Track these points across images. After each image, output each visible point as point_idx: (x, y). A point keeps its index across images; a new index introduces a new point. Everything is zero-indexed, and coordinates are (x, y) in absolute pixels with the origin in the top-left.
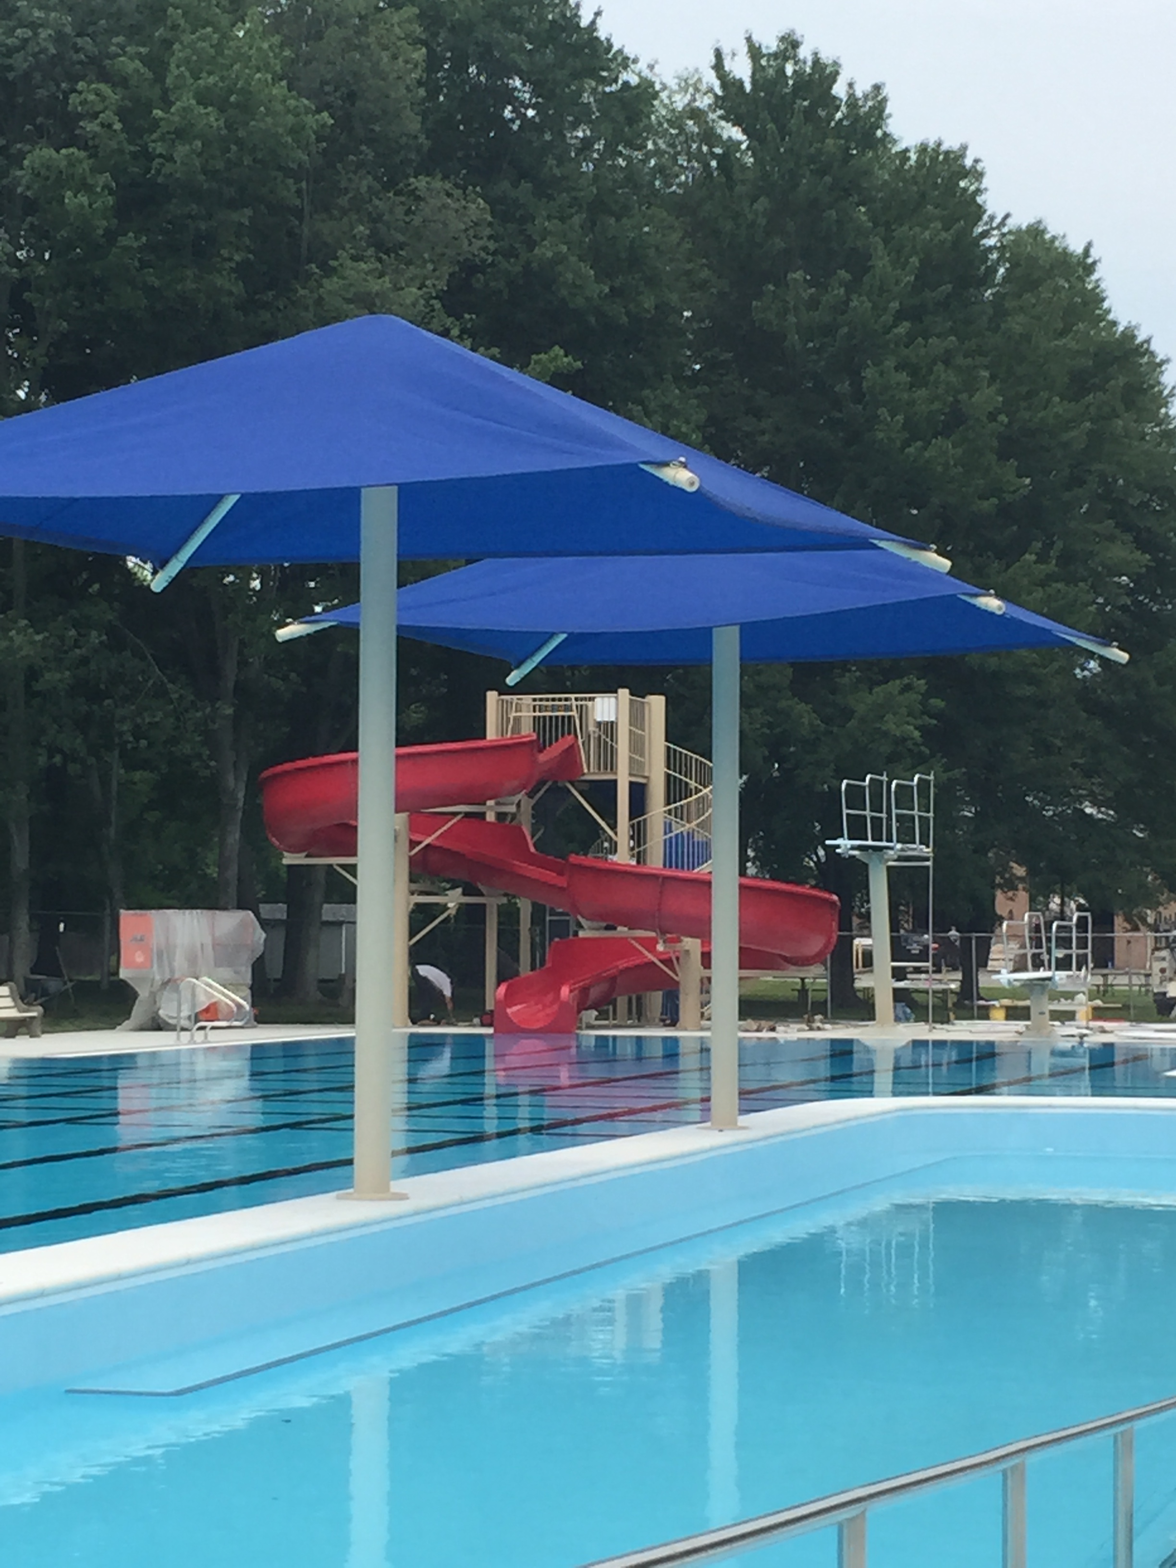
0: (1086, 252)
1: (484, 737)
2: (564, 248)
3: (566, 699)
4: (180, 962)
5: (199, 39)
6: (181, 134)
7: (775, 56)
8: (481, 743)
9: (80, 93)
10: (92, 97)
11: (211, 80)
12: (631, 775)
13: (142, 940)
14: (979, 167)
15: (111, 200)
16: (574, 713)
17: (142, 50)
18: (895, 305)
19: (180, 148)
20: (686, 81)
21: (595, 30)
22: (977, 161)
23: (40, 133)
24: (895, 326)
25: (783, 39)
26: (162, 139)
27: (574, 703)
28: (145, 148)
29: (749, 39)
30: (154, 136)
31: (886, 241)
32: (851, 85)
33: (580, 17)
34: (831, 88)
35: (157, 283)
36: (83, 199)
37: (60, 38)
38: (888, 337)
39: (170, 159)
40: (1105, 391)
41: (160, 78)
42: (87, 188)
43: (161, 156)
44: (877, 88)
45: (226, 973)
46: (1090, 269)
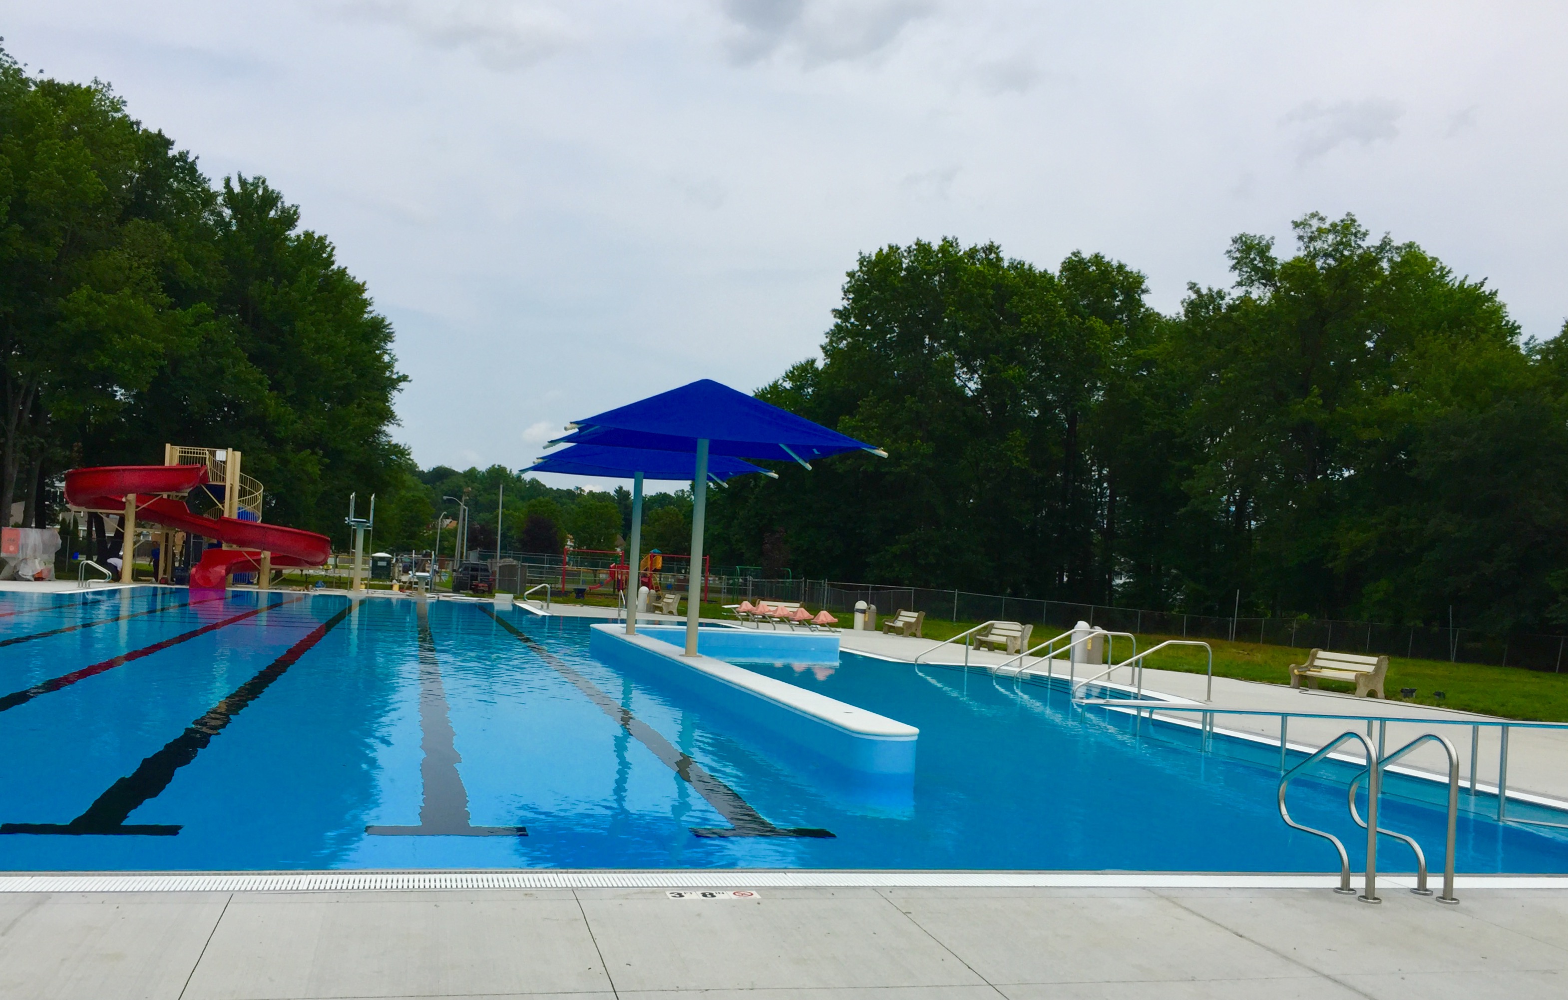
1: (164, 464)
3: (201, 450)
4: (29, 552)
7: (252, 185)
8: (163, 467)
12: (231, 484)
13: (14, 540)
16: (206, 456)
27: (206, 452)
45: (46, 557)
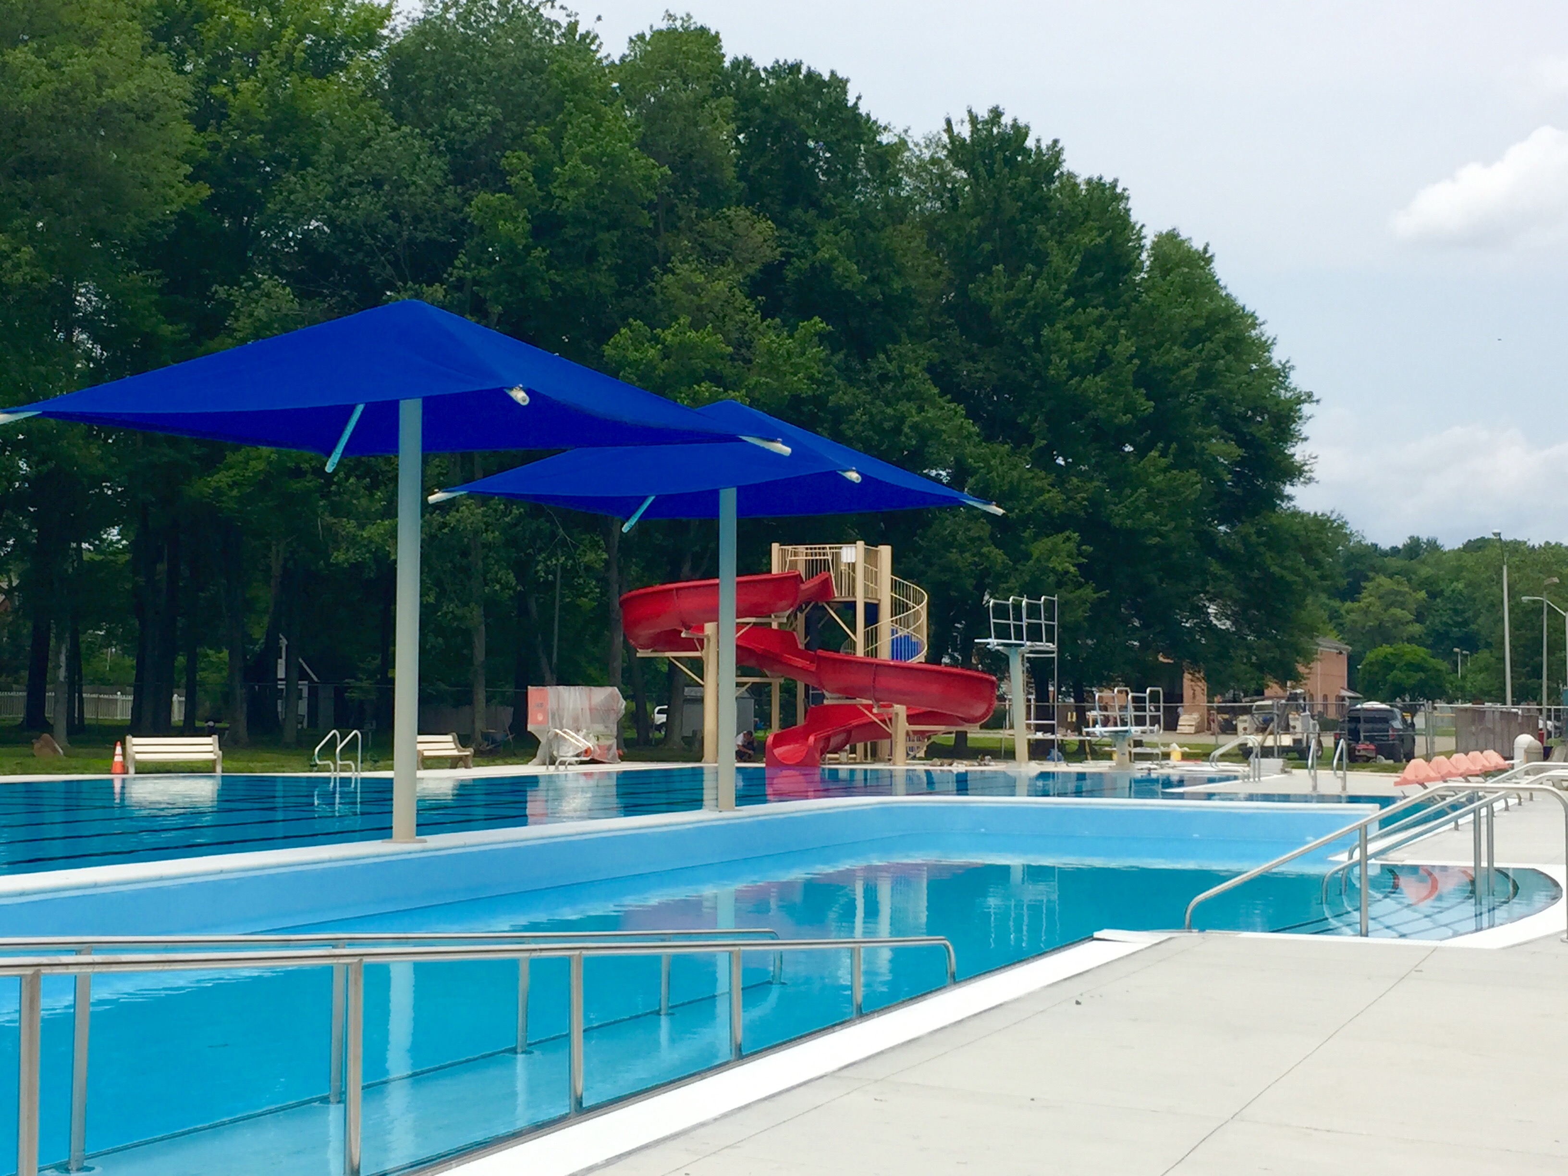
0: (1206, 250)
1: (770, 572)
2: (836, 252)
3: (823, 548)
4: (567, 720)
5: (583, 121)
6: (573, 183)
7: (985, 122)
8: (768, 576)
9: (507, 158)
10: (515, 161)
11: (589, 148)
12: (865, 598)
13: (541, 706)
14: (1126, 194)
15: (528, 227)
16: (830, 558)
17: (546, 129)
18: (1065, 287)
19: (571, 192)
20: (930, 140)
21: (858, 108)
22: (1125, 190)
23: (485, 184)
24: (1064, 301)
25: (991, 111)
26: (560, 186)
27: (828, 550)
28: (549, 193)
29: (970, 112)
30: (555, 184)
31: (1059, 243)
32: (1038, 141)
33: (847, 100)
34: (1024, 142)
35: (558, 279)
36: (510, 226)
37: (495, 123)
38: (1059, 308)
39: (566, 199)
40: (1212, 342)
41: (558, 147)
42: (514, 220)
43: (559, 197)
44: (1056, 142)
45: (599, 728)
46: (1209, 260)
